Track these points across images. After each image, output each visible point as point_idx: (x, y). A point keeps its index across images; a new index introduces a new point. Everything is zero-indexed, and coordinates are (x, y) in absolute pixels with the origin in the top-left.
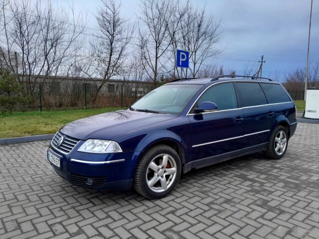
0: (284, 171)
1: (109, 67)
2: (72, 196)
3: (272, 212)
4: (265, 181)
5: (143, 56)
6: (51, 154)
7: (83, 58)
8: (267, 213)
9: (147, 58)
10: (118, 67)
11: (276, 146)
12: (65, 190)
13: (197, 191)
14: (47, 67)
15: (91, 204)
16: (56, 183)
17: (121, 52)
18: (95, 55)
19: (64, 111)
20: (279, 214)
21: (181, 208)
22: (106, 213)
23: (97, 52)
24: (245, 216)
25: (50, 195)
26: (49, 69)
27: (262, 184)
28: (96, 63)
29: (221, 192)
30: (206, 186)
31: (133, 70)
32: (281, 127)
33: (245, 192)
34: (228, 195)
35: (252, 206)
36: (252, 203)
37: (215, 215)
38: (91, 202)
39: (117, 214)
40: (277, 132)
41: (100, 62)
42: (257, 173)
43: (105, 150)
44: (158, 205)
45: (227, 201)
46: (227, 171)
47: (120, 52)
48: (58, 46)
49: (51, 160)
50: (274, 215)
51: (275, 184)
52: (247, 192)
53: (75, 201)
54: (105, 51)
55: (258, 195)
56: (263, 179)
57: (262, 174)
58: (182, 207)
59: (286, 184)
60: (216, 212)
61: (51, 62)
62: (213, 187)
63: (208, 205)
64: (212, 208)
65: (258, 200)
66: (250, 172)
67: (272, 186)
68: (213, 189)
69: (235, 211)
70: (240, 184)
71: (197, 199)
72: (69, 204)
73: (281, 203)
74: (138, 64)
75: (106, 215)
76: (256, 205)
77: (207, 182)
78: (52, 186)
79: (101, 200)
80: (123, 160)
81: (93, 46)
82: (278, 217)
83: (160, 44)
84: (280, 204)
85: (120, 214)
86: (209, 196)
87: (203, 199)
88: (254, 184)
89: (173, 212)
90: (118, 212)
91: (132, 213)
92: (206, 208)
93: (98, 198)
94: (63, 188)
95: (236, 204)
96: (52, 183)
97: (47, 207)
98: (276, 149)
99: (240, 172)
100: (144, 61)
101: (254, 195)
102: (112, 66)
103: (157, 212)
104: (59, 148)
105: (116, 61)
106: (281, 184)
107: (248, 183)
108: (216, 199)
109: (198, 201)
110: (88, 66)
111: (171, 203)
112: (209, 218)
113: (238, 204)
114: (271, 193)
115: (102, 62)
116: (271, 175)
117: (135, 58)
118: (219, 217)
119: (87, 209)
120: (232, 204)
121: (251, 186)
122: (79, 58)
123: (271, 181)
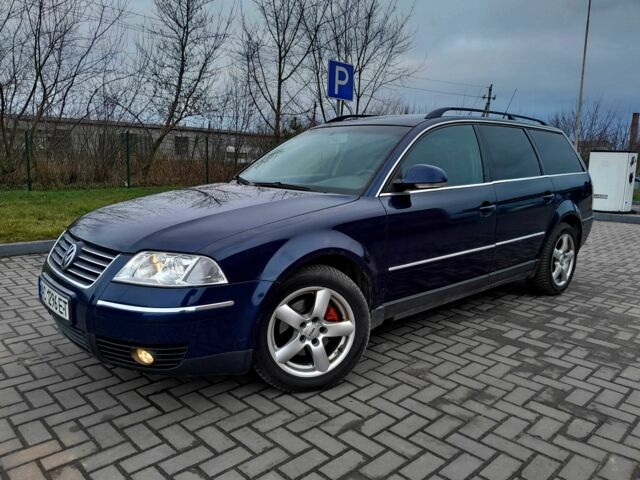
0: (576, 320)
1: (177, 98)
2: (105, 389)
3: (583, 419)
4: (545, 346)
5: (252, 77)
6: (47, 288)
7: (121, 76)
8: (570, 421)
9: (259, 80)
10: (198, 98)
11: (554, 267)
12: (86, 374)
13: (401, 370)
14: (42, 94)
15: (152, 411)
16: (64, 356)
17: (205, 65)
18: (148, 71)
19: (81, 191)
20: (599, 425)
21: (374, 415)
22: (193, 433)
23: (151, 64)
24: (525, 431)
25: (50, 388)
26: (45, 98)
27: (541, 352)
28: (150, 87)
29: (456, 371)
30: (419, 359)
31: (230, 105)
32: (565, 226)
33: (510, 372)
34: (473, 378)
35: (533, 405)
36: (532, 399)
37: (456, 430)
38: (153, 404)
39: (220, 435)
40: (558, 237)
41: (158, 86)
42: (522, 326)
43: (185, 280)
44: (316, 409)
45: (476, 395)
46: (458, 323)
47: (201, 65)
48: (64, 48)
49: (47, 302)
50: (588, 427)
51: (567, 352)
52: (513, 371)
53: (112, 402)
54: (168, 62)
55: (538, 378)
56: (539, 340)
57: (534, 329)
58: (374, 411)
59: (593, 352)
60: (456, 423)
61: (49, 83)
62: (436, 360)
63: (433, 405)
64: (445, 413)
65: (543, 390)
66: (508, 324)
67: (563, 356)
68: (435, 366)
69: (499, 418)
70: (492, 352)
71: (406, 390)
72: (97, 411)
73: (595, 397)
74: (241, 93)
75: (193, 439)
76: (542, 403)
77: (419, 350)
78: (54, 363)
79: (177, 399)
80: (230, 303)
81: (142, 50)
82: (598, 432)
83: (287, 52)
84: (592, 400)
85: (228, 434)
86: (432, 383)
87: (418, 390)
88: (523, 352)
89: (355, 427)
90: (222, 431)
91: (257, 431)
92: (432, 414)
93: (170, 394)
94: (81, 368)
95: (497, 401)
96: (53, 356)
97: (42, 419)
98: (554, 274)
99: (486, 323)
100: (254, 87)
101: (530, 379)
102: (185, 96)
103: (317, 427)
104: (65, 272)
105: (193, 85)
106: (581, 352)
107: (509, 350)
108: (450, 391)
109: (409, 397)
110: (132, 94)
111: (346, 403)
112: (443, 440)
113: (501, 402)
114: (565, 372)
115: (164, 86)
116: (554, 330)
117: (235, 79)
118: (468, 437)
119: (144, 422)
120: (489, 402)
121: (516, 356)
122: (112, 76)
123: (557, 344)
